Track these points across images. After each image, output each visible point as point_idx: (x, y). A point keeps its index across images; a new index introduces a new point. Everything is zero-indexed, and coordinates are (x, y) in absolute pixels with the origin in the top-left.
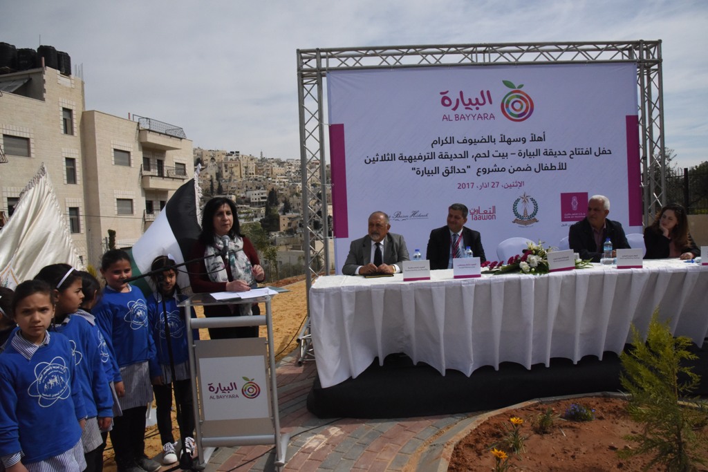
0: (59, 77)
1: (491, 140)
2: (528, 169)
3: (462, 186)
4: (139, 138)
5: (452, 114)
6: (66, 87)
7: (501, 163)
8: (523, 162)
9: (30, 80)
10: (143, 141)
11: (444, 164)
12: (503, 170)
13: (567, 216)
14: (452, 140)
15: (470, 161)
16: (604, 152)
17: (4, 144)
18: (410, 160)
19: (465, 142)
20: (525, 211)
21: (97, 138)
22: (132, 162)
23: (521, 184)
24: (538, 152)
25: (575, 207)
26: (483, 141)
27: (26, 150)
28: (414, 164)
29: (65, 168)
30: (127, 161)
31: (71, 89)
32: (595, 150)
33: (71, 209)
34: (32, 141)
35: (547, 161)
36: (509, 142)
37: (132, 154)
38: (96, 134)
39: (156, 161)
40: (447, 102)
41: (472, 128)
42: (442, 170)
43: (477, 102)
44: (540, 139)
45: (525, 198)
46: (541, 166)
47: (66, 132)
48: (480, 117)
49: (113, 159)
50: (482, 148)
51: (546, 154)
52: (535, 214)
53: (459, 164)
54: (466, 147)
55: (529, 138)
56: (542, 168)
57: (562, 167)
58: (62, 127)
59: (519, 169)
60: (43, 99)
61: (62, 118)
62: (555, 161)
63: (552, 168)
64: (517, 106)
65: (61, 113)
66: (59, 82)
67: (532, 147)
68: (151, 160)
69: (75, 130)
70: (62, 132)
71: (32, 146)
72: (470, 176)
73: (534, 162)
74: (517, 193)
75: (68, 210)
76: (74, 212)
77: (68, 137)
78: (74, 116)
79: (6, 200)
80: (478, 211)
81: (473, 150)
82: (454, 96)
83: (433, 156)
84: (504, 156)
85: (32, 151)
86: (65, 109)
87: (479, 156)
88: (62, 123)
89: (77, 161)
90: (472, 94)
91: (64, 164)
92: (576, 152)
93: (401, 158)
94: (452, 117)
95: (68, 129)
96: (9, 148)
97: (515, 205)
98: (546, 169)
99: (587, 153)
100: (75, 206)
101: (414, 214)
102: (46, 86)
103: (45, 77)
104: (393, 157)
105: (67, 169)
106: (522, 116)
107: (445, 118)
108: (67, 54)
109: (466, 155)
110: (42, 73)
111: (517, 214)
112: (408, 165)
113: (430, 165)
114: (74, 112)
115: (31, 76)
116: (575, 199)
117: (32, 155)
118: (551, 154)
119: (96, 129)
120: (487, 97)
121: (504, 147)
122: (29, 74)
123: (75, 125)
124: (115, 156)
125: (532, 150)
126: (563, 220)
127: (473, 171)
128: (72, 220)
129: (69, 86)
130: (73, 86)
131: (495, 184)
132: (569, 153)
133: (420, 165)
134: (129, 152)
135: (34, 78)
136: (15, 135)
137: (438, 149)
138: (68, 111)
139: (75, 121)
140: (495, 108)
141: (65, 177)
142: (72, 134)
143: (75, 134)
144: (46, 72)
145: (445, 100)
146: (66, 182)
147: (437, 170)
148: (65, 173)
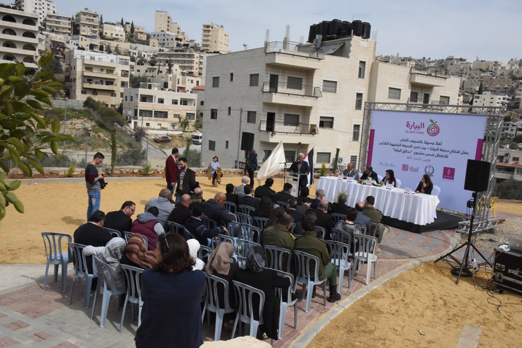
0: (360, 41)
1: (421, 142)
2: (433, 155)
3: (408, 158)
4: (410, 79)
5: (409, 130)
6: (364, 48)
7: (423, 151)
8: (431, 152)
9: (344, 44)
10: (412, 81)
11: (404, 149)
12: (424, 154)
13: (445, 176)
14: (408, 140)
15: (412, 149)
16: (465, 153)
17: (324, 86)
18: (393, 145)
19: (412, 141)
20: (429, 171)
21: (378, 80)
22: (401, 96)
23: (429, 161)
24: (438, 149)
25: (449, 173)
26: (418, 142)
27: (334, 89)
28: (394, 147)
29: (355, 100)
30: (398, 96)
31: (367, 48)
32: (461, 152)
33: (355, 126)
34: (338, 83)
35: (441, 153)
36: (428, 144)
37: (402, 91)
38: (378, 78)
39: (423, 95)
40: (408, 126)
41: (415, 137)
42: (402, 151)
43: (419, 127)
44: (439, 144)
45: (430, 166)
46: (438, 154)
47: (360, 76)
48: (419, 133)
49: (387, 94)
50: (417, 145)
51: (441, 150)
52: (432, 173)
53: (409, 150)
54: (412, 143)
55: (435, 143)
56: (438, 156)
57: (446, 157)
58: (358, 74)
59: (429, 155)
60: (348, 57)
61: (358, 68)
62: (444, 154)
63: (442, 156)
64: (433, 130)
65: (358, 65)
66: (360, 44)
67: (436, 147)
68: (419, 94)
69: (366, 75)
70: (357, 76)
71: (338, 86)
72: (412, 154)
73: (436, 153)
74: (427, 164)
75: (353, 126)
76: (357, 128)
77: (360, 79)
78: (366, 66)
79: (319, 118)
80: (412, 168)
81: (414, 145)
82: (411, 124)
83: (400, 145)
84: (425, 149)
85: (337, 89)
86: (361, 62)
87: (416, 147)
88: (358, 71)
89: (364, 95)
90: (418, 124)
91: (355, 97)
92: (453, 151)
93: (390, 144)
94: (409, 132)
95: (361, 74)
96: (325, 88)
97: (426, 168)
98: (440, 156)
99: (458, 152)
100: (358, 124)
101: (391, 165)
102: (351, 49)
103: (352, 42)
104: (388, 143)
105: (357, 100)
106: (435, 134)
107: (407, 132)
108: (369, 24)
109: (411, 146)
110: (350, 40)
111: (426, 172)
112: (392, 147)
113: (399, 148)
114: (367, 63)
115: (345, 42)
116: (449, 170)
117: (337, 92)
118: (443, 151)
119: (379, 74)
120: (423, 125)
121: (425, 146)
122: (344, 40)
123: (366, 72)
124: (389, 93)
125: (436, 148)
126: (443, 177)
127: (413, 153)
128: (354, 132)
129: (366, 46)
130: (369, 46)
131: (420, 159)
132: (450, 151)
133: (396, 147)
134: (400, 90)
135: (347, 43)
136: (330, 80)
137: (403, 143)
138: (363, 63)
139: (366, 69)
140: (424, 130)
141: (355, 106)
142: (363, 78)
143: (365, 77)
144: (353, 39)
145: (408, 125)
146: (354, 108)
147: (401, 150)
148: (355, 103)
